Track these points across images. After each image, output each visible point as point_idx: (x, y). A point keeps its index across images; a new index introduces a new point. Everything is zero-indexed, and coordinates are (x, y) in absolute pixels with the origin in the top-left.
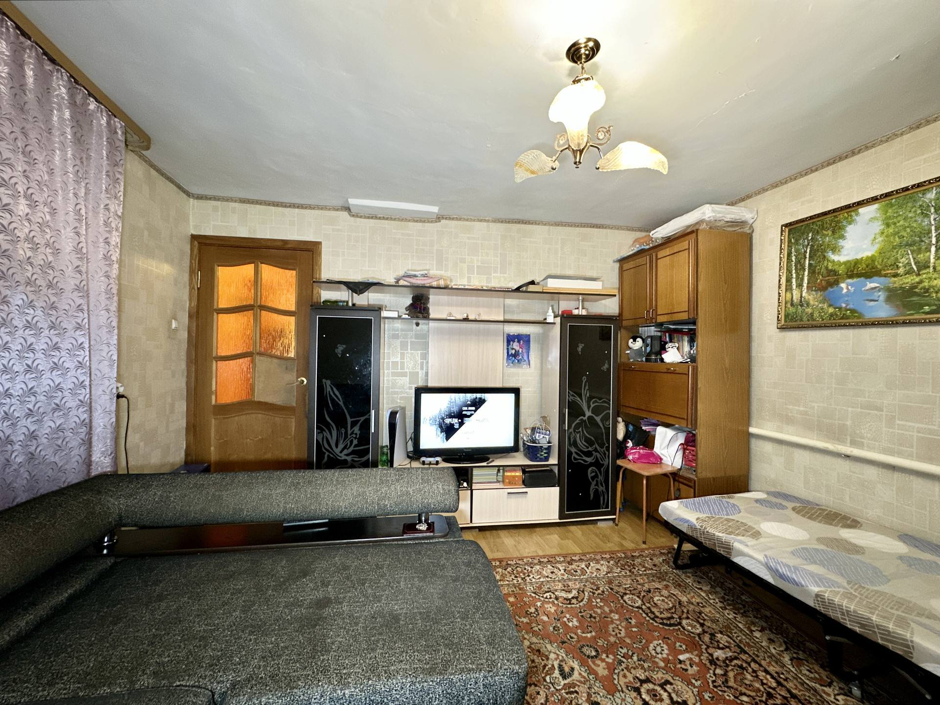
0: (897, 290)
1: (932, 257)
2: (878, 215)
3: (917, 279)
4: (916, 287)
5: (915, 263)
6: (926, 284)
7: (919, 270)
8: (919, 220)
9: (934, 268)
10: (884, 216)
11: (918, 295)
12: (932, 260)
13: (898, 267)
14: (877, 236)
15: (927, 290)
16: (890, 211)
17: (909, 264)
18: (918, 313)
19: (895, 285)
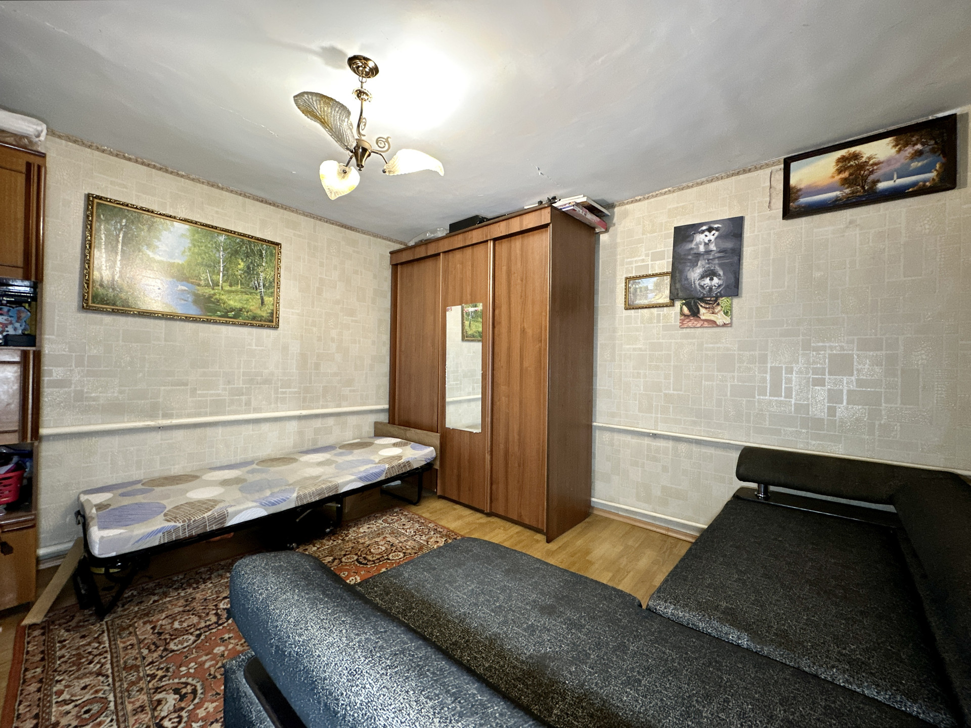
0: (200, 296)
1: (221, 279)
2: (188, 234)
3: (212, 292)
4: (212, 297)
5: (211, 280)
6: (217, 296)
7: (213, 286)
8: (214, 251)
9: (222, 287)
10: (192, 238)
11: (213, 303)
12: (221, 282)
13: (200, 280)
14: (187, 250)
15: (218, 301)
16: (196, 235)
17: (207, 279)
18: (214, 315)
19: (199, 292)
